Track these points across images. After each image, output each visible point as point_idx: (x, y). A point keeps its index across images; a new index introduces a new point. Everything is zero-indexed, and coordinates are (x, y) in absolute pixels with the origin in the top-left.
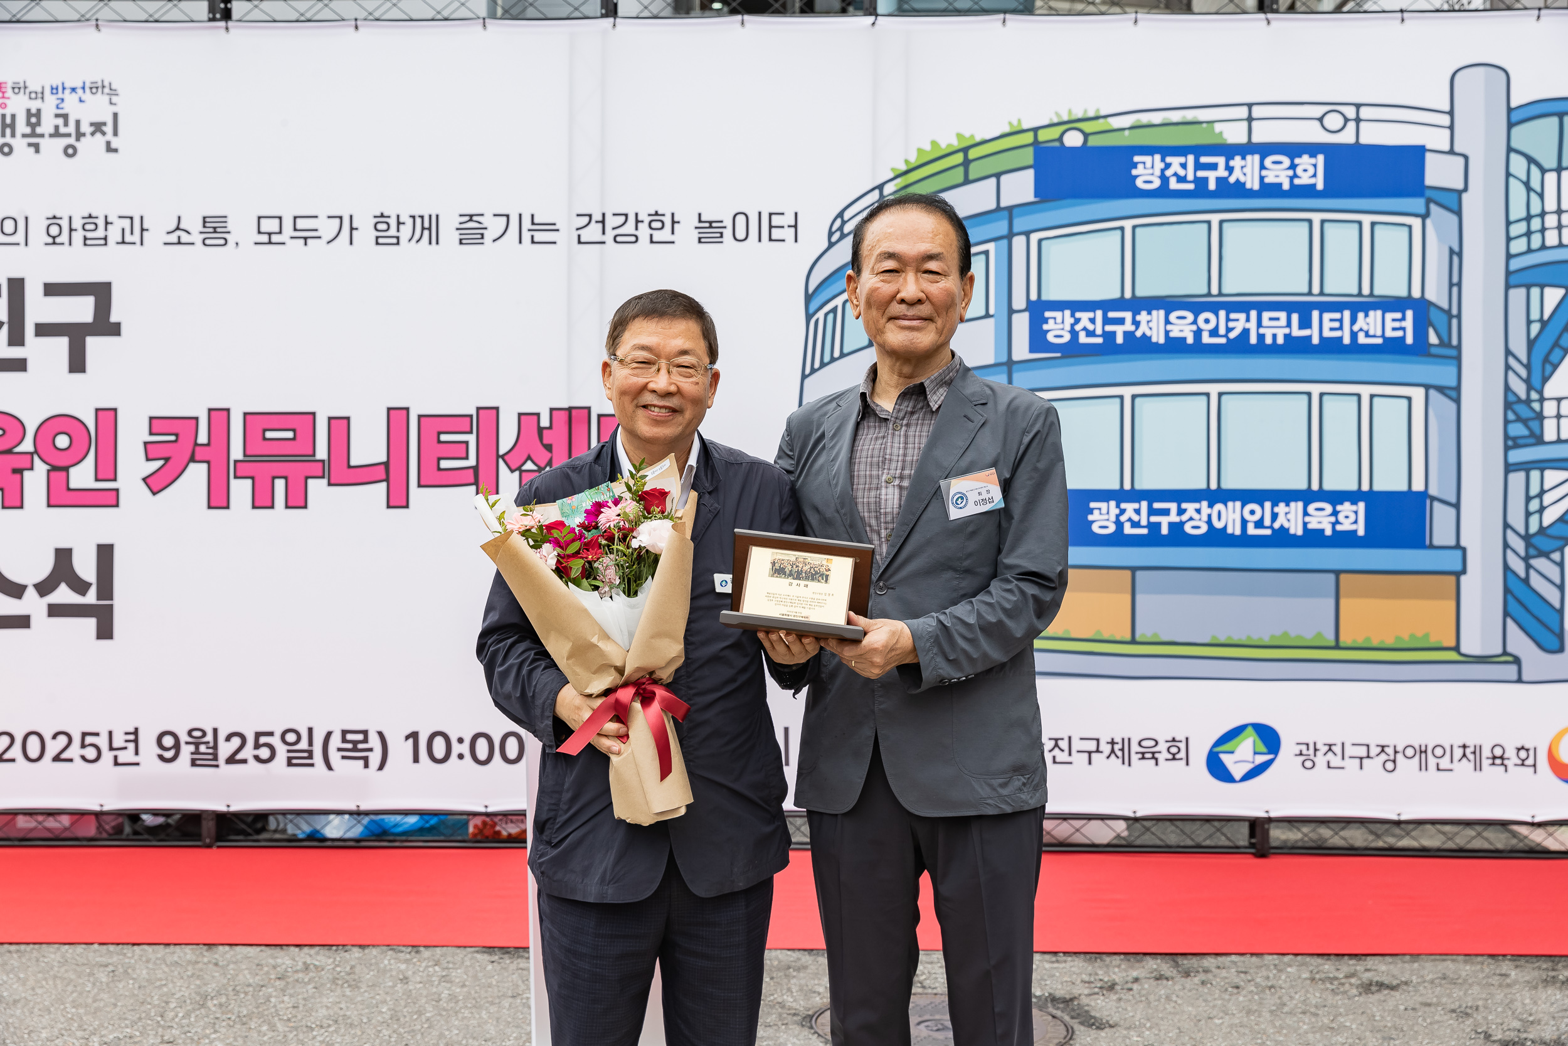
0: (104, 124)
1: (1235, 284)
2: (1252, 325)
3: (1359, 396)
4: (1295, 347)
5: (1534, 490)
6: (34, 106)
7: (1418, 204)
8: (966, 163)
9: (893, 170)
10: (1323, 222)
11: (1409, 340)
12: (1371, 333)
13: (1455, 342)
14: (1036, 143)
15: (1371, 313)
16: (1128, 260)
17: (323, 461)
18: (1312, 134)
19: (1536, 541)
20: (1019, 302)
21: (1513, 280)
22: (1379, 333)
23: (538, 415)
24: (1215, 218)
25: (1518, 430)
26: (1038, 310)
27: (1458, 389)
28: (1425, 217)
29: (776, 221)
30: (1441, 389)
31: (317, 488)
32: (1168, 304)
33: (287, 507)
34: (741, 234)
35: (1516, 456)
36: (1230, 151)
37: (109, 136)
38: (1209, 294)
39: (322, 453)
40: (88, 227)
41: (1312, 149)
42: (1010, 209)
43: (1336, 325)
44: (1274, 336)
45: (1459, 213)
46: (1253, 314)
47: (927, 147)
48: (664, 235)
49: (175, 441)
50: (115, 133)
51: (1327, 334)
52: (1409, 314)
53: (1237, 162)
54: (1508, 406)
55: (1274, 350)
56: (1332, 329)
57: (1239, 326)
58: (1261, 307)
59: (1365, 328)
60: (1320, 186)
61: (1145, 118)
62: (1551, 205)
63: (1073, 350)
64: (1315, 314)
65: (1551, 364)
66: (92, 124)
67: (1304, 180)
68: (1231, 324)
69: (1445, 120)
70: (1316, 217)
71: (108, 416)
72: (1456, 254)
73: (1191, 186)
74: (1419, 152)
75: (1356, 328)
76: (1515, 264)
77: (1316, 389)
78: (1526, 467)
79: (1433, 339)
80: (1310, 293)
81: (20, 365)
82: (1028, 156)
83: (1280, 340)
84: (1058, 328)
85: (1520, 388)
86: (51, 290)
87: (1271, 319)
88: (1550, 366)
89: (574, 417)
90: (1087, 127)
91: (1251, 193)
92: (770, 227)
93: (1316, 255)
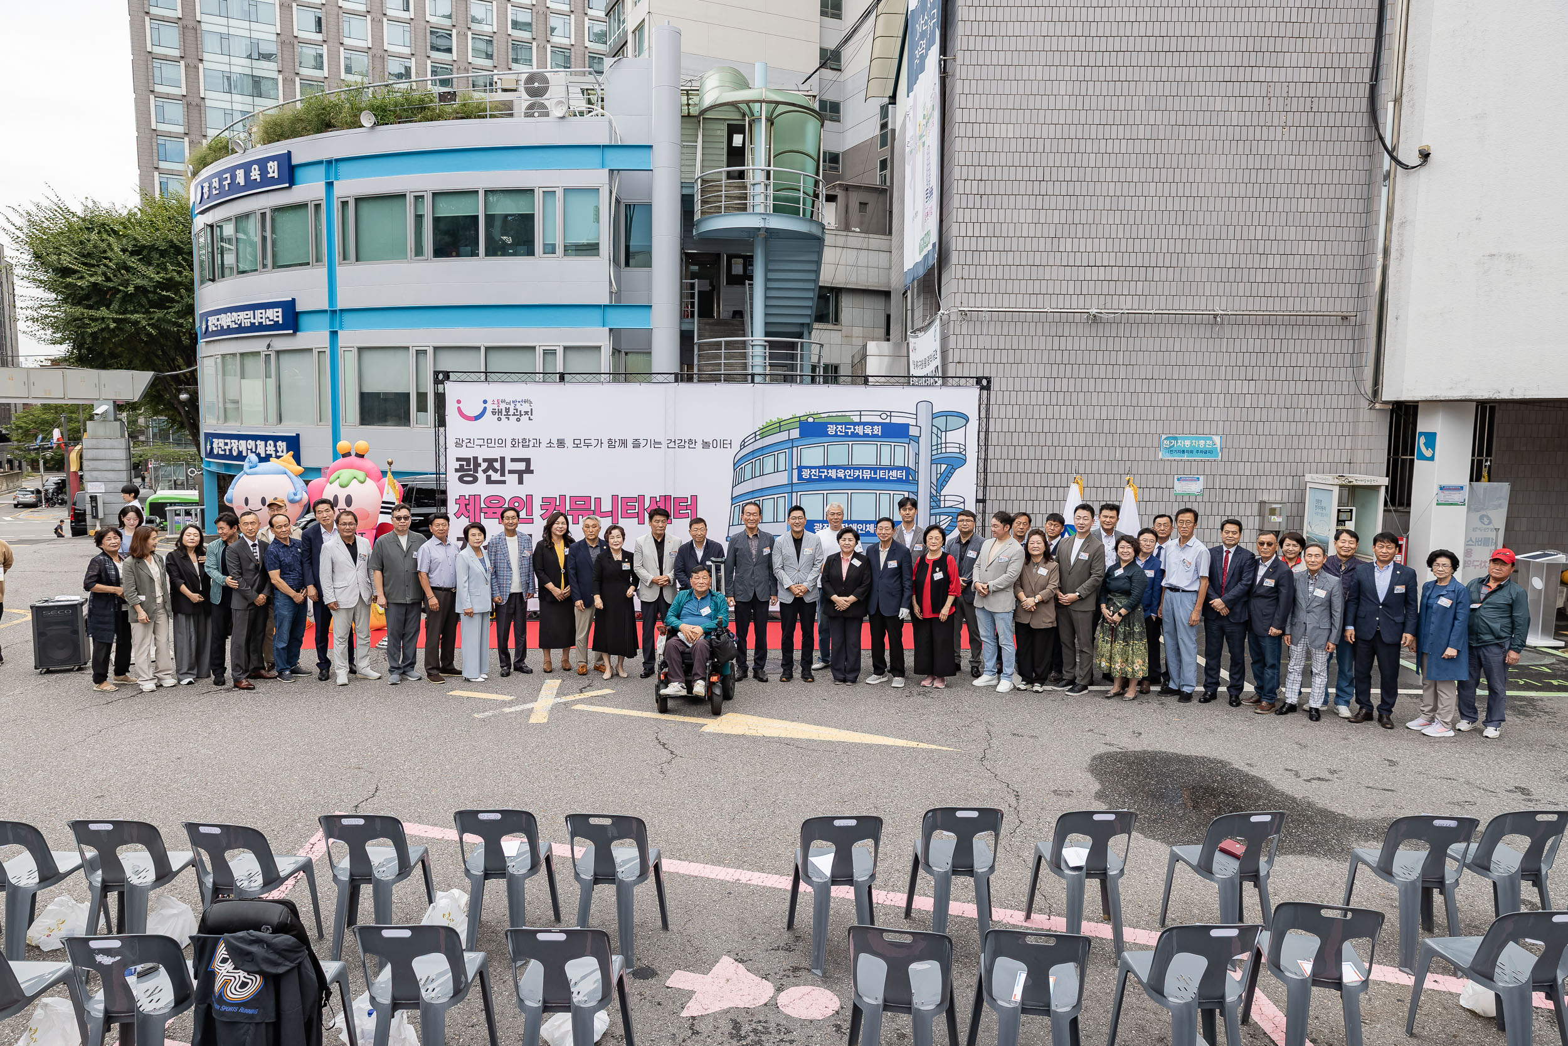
0: (529, 412)
1: (856, 462)
2: (860, 474)
3: (890, 494)
4: (872, 480)
6: (507, 406)
7: (907, 440)
8: (780, 426)
9: (759, 428)
10: (880, 445)
11: (904, 479)
12: (894, 476)
13: (917, 479)
14: (800, 421)
15: (894, 471)
16: (826, 455)
18: (878, 420)
20: (795, 467)
21: (933, 462)
22: (896, 476)
23: (656, 497)
24: (850, 443)
25: (933, 504)
26: (800, 469)
28: (909, 444)
29: (725, 442)
32: (837, 467)
34: (715, 446)
35: (933, 511)
36: (855, 424)
37: (530, 415)
38: (849, 465)
40: (524, 442)
41: (878, 424)
42: (792, 440)
43: (884, 474)
45: (918, 443)
46: (861, 470)
48: (693, 446)
51: (881, 476)
52: (904, 471)
53: (857, 427)
54: (931, 497)
55: (867, 481)
57: (857, 474)
58: (863, 469)
59: (892, 475)
60: (880, 435)
61: (831, 414)
64: (878, 471)
66: (524, 412)
67: (876, 433)
68: (855, 473)
69: (915, 416)
70: (879, 443)
71: (530, 497)
72: (917, 454)
73: (844, 434)
74: (908, 425)
75: (889, 475)
76: (933, 458)
77: (878, 492)
78: (935, 515)
79: (911, 478)
80: (877, 465)
81: (504, 482)
82: (798, 424)
83: (868, 478)
84: (806, 474)
85: (934, 492)
86: (513, 460)
87: (866, 472)
88: (943, 486)
89: (666, 498)
90: (814, 416)
91: (860, 436)
92: (723, 444)
93: (879, 455)
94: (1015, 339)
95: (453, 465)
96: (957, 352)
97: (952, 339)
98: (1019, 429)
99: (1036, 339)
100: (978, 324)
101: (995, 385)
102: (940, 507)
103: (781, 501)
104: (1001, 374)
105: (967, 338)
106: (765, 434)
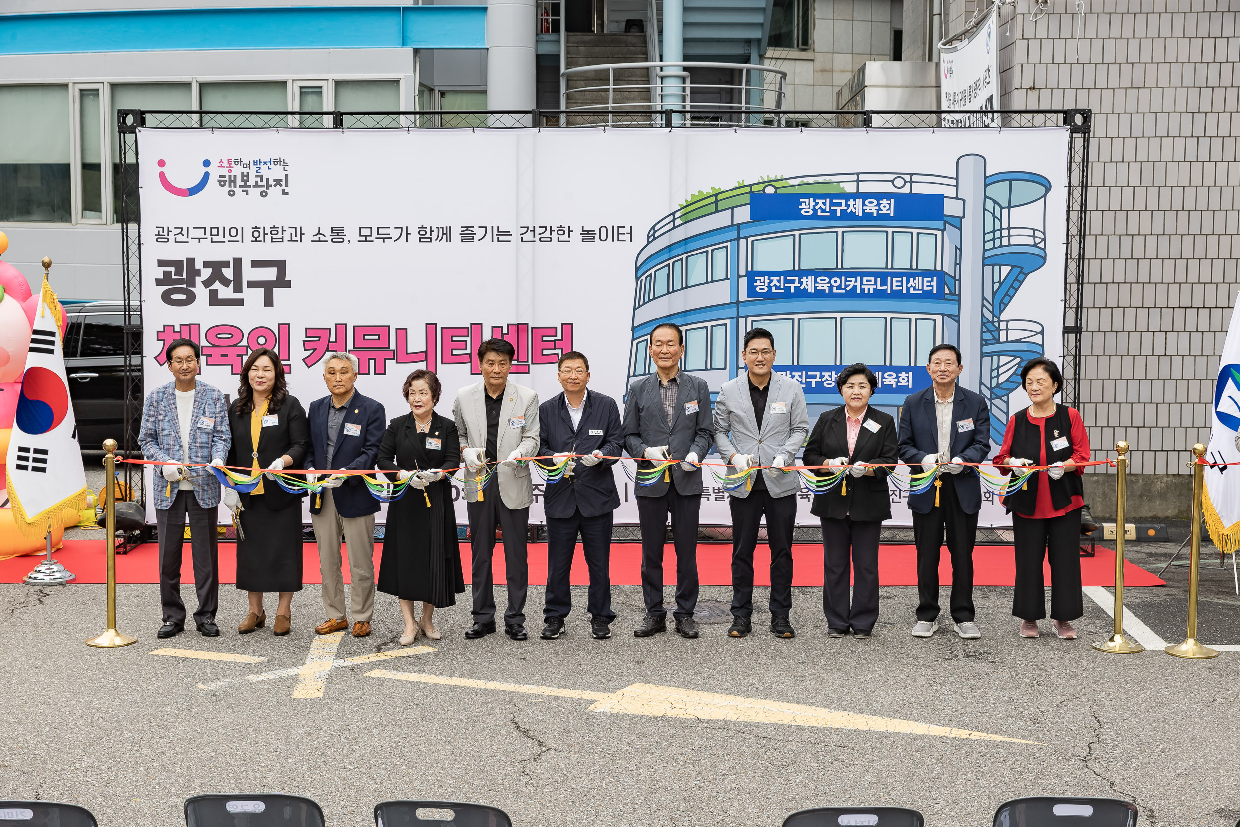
0: (282, 180)
1: (850, 262)
2: (858, 284)
3: (910, 319)
4: (879, 295)
5: (995, 366)
6: (245, 171)
7: (940, 224)
8: (716, 202)
9: (679, 205)
10: (893, 232)
11: (935, 292)
12: (917, 288)
13: (957, 293)
14: (751, 192)
15: (917, 278)
16: (797, 251)
17: (394, 350)
18: (889, 188)
19: (995, 391)
20: (742, 272)
21: (986, 262)
22: (920, 288)
23: (502, 327)
24: (840, 230)
25: (987, 336)
26: (752, 276)
27: (959, 316)
28: (943, 230)
29: (621, 230)
30: (950, 316)
31: (391, 364)
32: (816, 273)
33: (375, 374)
34: (603, 237)
35: (986, 349)
36: (848, 197)
37: (284, 187)
38: (837, 268)
39: (393, 346)
40: (273, 232)
41: (888, 196)
42: (738, 225)
43: (899, 284)
44: (869, 289)
45: (960, 229)
46: (859, 278)
47: (697, 194)
48: (565, 237)
49: (319, 340)
50: (287, 185)
51: (894, 288)
52: (935, 278)
53: (851, 202)
54: (983, 324)
55: (869, 296)
56: (897, 286)
57: (852, 284)
58: (863, 275)
59: (914, 285)
60: (892, 215)
61: (805, 180)
62: (1005, 225)
63: (769, 296)
64: (889, 278)
65: (1004, 303)
66: (275, 180)
67: (884, 211)
68: (847, 283)
69: (954, 182)
70: (890, 230)
71: (285, 328)
72: (959, 249)
73: (828, 214)
74: (941, 198)
75: (909, 285)
76: (987, 254)
77: (889, 316)
78: (991, 355)
79: (947, 291)
80: (887, 268)
81: (240, 302)
82: (747, 199)
83: (872, 291)
84: (762, 285)
85: (989, 315)
86: (255, 264)
87: (867, 281)
88: (1004, 305)
89: (520, 328)
90: (777, 184)
91: (858, 218)
92: (618, 234)
93: (890, 249)
94: (1134, 44)
95: (151, 272)
96: (1028, 69)
97: (1020, 48)
98: (1140, 205)
99: (1171, 43)
100: (1066, 19)
101: (1098, 126)
102: (998, 341)
103: (719, 333)
104: (1107, 108)
105: (1047, 45)
106: (690, 216)
